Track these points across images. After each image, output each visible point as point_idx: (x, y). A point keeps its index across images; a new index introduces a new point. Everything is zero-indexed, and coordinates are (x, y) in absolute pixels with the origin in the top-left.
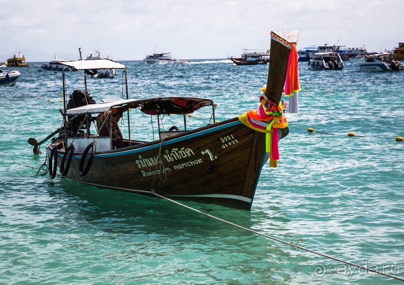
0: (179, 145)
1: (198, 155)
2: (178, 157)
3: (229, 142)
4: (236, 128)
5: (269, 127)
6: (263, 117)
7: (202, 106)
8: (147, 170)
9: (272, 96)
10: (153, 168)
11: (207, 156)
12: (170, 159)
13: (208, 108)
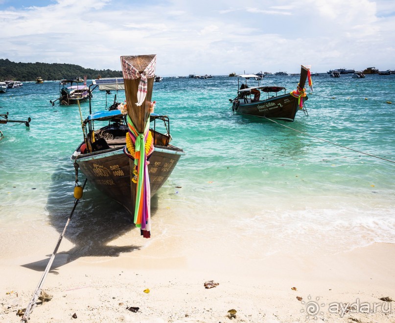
0: (271, 102)
1: (276, 105)
2: (270, 105)
3: (287, 101)
4: (289, 96)
5: (300, 96)
6: (298, 93)
7: (282, 89)
8: (260, 109)
9: (301, 86)
10: (263, 109)
11: (279, 105)
12: (268, 106)
13: (283, 90)
